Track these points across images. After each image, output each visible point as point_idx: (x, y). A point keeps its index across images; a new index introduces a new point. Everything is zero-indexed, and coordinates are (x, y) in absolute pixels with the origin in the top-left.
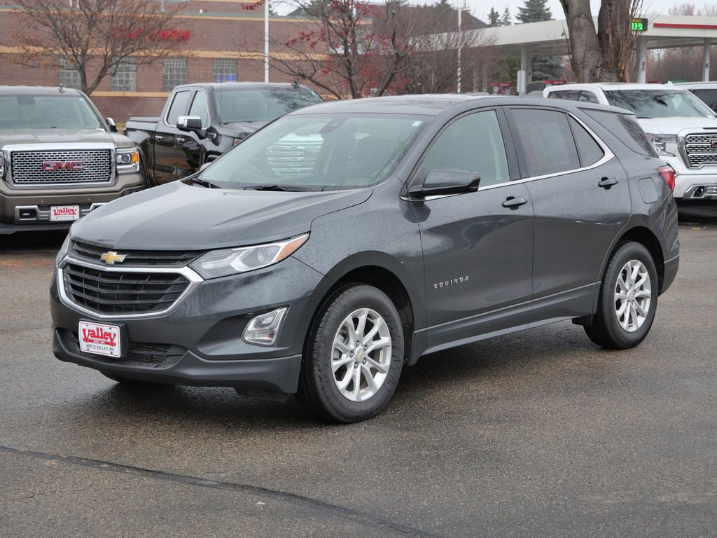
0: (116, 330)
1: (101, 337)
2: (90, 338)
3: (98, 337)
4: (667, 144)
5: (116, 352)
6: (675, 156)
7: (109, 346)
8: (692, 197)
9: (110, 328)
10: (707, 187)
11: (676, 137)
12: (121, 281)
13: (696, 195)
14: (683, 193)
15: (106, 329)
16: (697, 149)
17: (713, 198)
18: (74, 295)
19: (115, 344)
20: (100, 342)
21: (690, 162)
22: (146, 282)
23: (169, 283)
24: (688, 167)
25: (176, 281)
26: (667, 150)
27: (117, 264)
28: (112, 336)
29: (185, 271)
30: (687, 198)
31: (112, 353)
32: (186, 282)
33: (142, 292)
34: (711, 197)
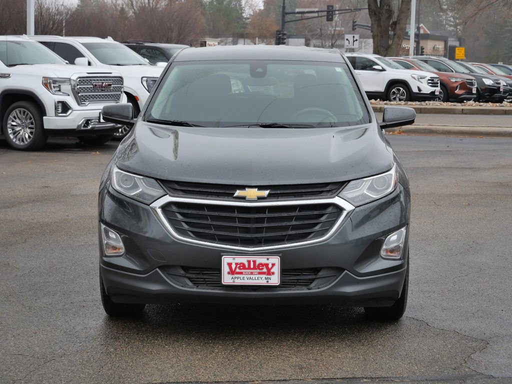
0: (276, 260)
1: (254, 268)
2: (238, 270)
3: (249, 268)
4: (61, 86)
5: (275, 280)
6: (69, 95)
7: (264, 276)
8: (82, 128)
9: (268, 259)
10: (92, 120)
11: (70, 79)
12: (267, 215)
13: (84, 126)
14: (77, 125)
15: (261, 260)
16: (84, 90)
17: (96, 129)
18: (193, 232)
19: (273, 273)
20: (252, 273)
21: (80, 101)
22: (297, 213)
23: (323, 212)
24: (79, 105)
25: (330, 210)
26: (62, 91)
27: (260, 199)
28: (270, 266)
29: (337, 200)
30: (79, 129)
31: (268, 282)
32: (340, 209)
33: (294, 223)
34: (95, 127)
